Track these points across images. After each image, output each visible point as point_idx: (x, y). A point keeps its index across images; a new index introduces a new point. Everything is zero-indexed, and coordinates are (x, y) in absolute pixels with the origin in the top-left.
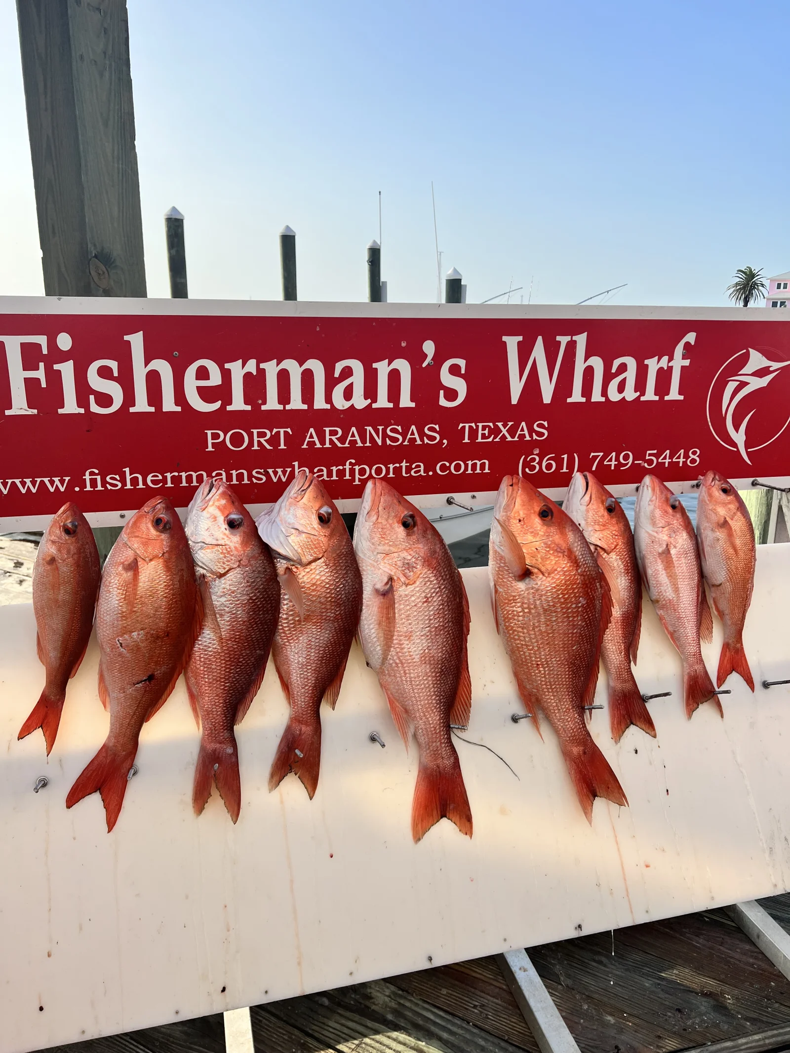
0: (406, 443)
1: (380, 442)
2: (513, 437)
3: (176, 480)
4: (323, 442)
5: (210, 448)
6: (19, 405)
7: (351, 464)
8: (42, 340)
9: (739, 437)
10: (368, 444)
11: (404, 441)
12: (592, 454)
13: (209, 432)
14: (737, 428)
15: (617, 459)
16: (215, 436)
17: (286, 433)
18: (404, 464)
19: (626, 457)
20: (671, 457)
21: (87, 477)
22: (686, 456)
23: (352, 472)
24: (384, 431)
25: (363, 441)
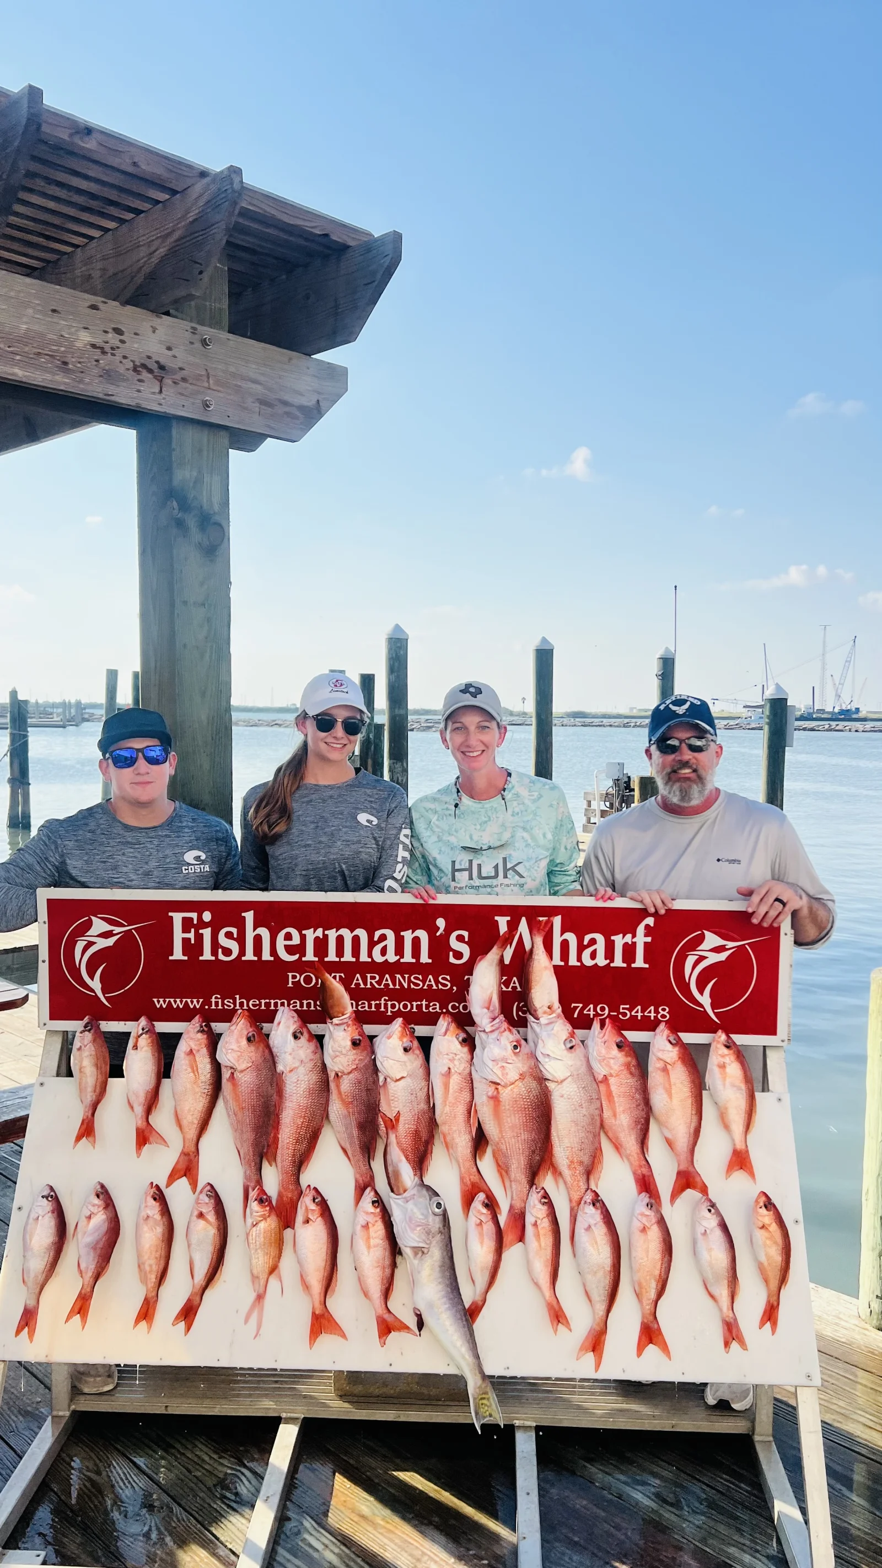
0: (425, 987)
1: (406, 985)
2: (508, 988)
3: (268, 1005)
4: (365, 984)
5: (290, 985)
6: (178, 954)
7: (385, 1000)
8: (194, 916)
9: (705, 1000)
10: (397, 987)
11: (424, 986)
12: (573, 1005)
13: (290, 975)
14: (701, 992)
15: (595, 1010)
16: (294, 977)
17: (340, 976)
18: (424, 1003)
19: (603, 1009)
20: (643, 1011)
21: (213, 1000)
22: (657, 1012)
23: (386, 1005)
24: (409, 978)
25: (394, 984)
